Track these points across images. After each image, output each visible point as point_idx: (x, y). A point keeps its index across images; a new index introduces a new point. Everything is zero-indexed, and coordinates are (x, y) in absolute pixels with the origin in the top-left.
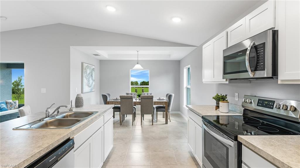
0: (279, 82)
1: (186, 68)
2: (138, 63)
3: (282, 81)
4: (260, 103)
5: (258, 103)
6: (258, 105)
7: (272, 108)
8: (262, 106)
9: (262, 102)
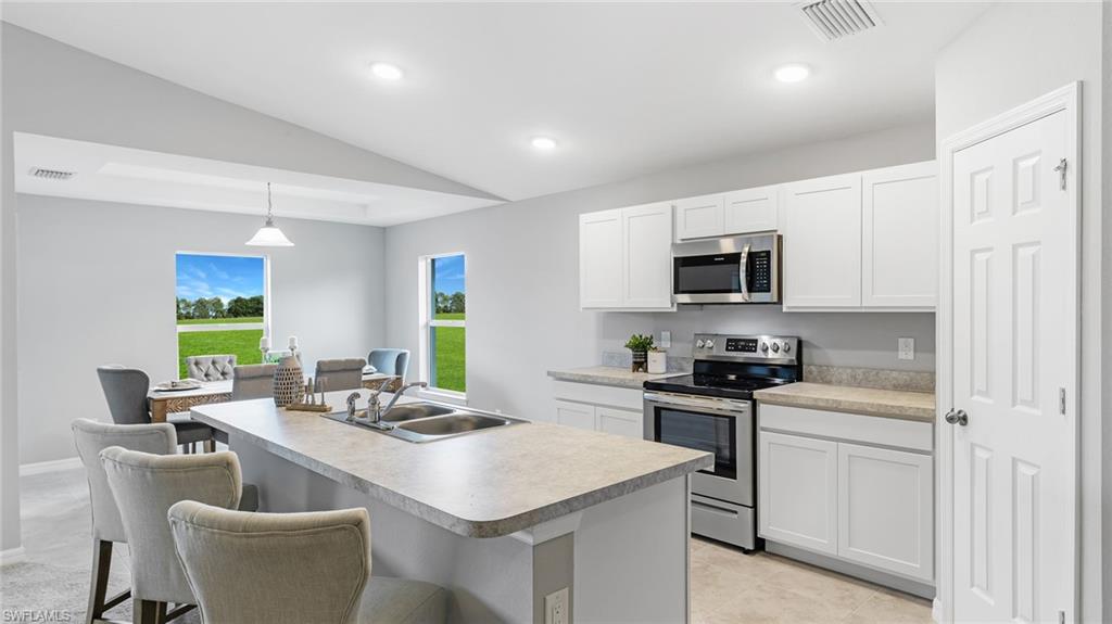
0: (784, 310)
1: (426, 259)
2: (269, 224)
3: (789, 307)
4: (731, 346)
5: (728, 345)
6: (727, 350)
7: (755, 351)
8: (736, 350)
9: (735, 344)
